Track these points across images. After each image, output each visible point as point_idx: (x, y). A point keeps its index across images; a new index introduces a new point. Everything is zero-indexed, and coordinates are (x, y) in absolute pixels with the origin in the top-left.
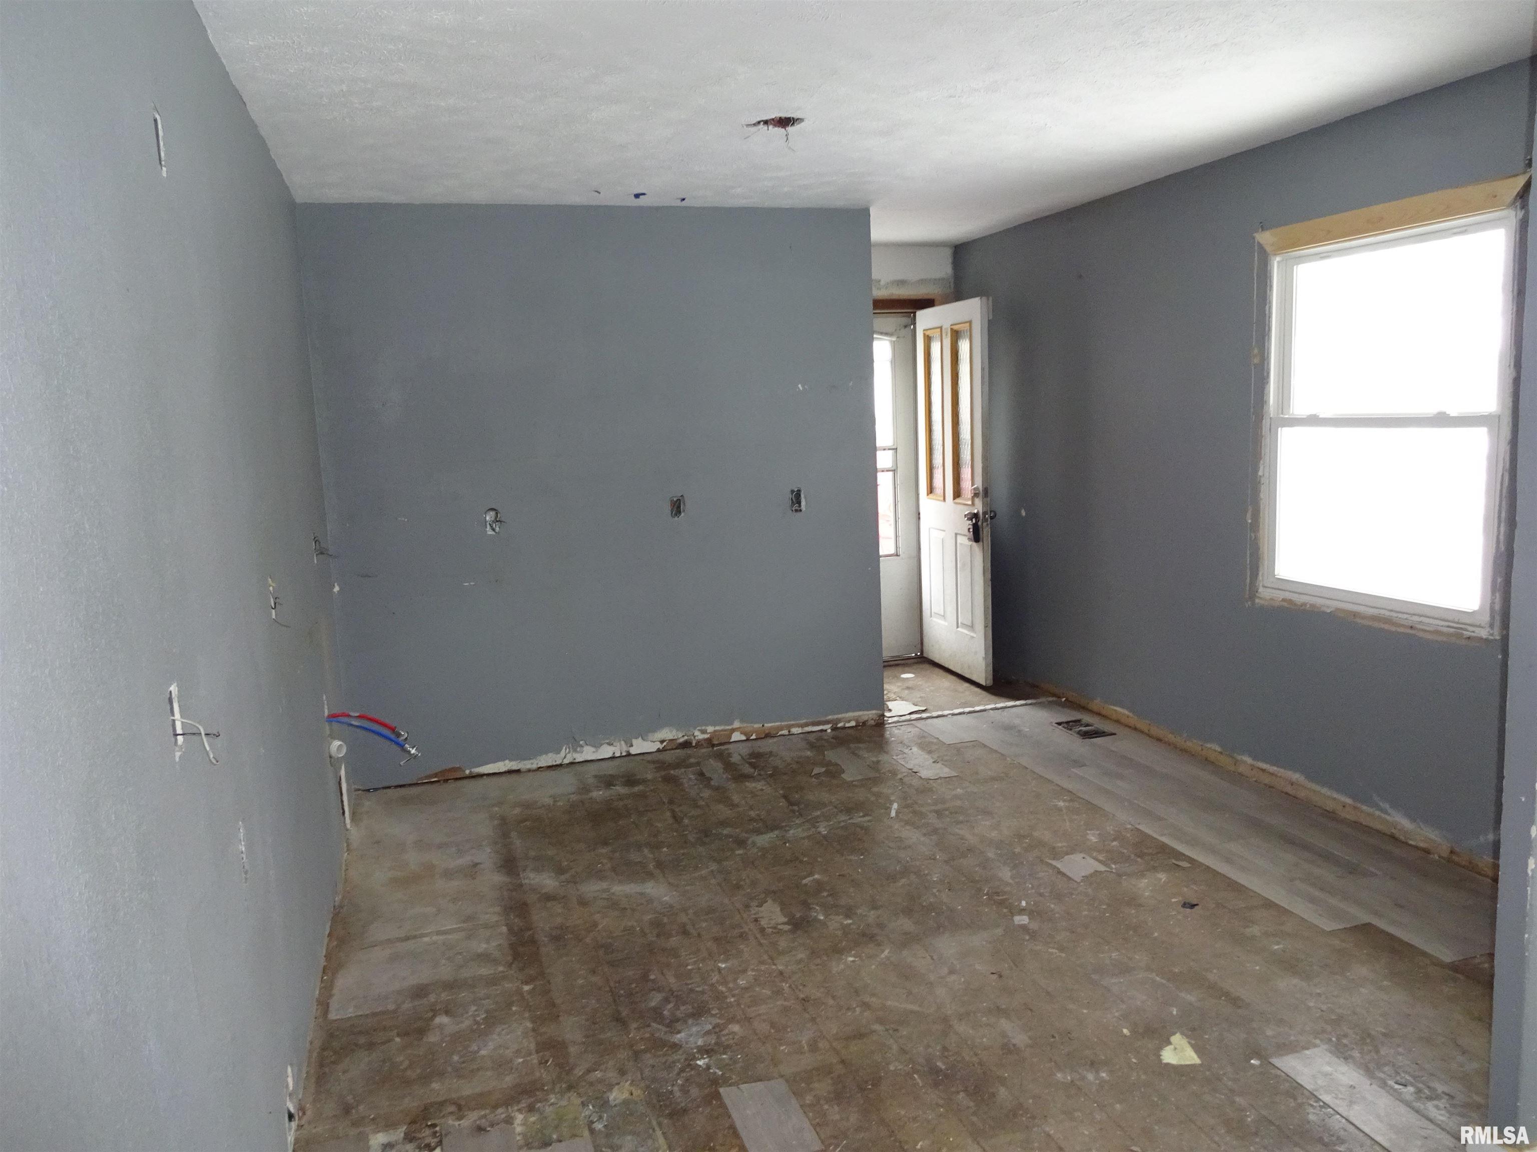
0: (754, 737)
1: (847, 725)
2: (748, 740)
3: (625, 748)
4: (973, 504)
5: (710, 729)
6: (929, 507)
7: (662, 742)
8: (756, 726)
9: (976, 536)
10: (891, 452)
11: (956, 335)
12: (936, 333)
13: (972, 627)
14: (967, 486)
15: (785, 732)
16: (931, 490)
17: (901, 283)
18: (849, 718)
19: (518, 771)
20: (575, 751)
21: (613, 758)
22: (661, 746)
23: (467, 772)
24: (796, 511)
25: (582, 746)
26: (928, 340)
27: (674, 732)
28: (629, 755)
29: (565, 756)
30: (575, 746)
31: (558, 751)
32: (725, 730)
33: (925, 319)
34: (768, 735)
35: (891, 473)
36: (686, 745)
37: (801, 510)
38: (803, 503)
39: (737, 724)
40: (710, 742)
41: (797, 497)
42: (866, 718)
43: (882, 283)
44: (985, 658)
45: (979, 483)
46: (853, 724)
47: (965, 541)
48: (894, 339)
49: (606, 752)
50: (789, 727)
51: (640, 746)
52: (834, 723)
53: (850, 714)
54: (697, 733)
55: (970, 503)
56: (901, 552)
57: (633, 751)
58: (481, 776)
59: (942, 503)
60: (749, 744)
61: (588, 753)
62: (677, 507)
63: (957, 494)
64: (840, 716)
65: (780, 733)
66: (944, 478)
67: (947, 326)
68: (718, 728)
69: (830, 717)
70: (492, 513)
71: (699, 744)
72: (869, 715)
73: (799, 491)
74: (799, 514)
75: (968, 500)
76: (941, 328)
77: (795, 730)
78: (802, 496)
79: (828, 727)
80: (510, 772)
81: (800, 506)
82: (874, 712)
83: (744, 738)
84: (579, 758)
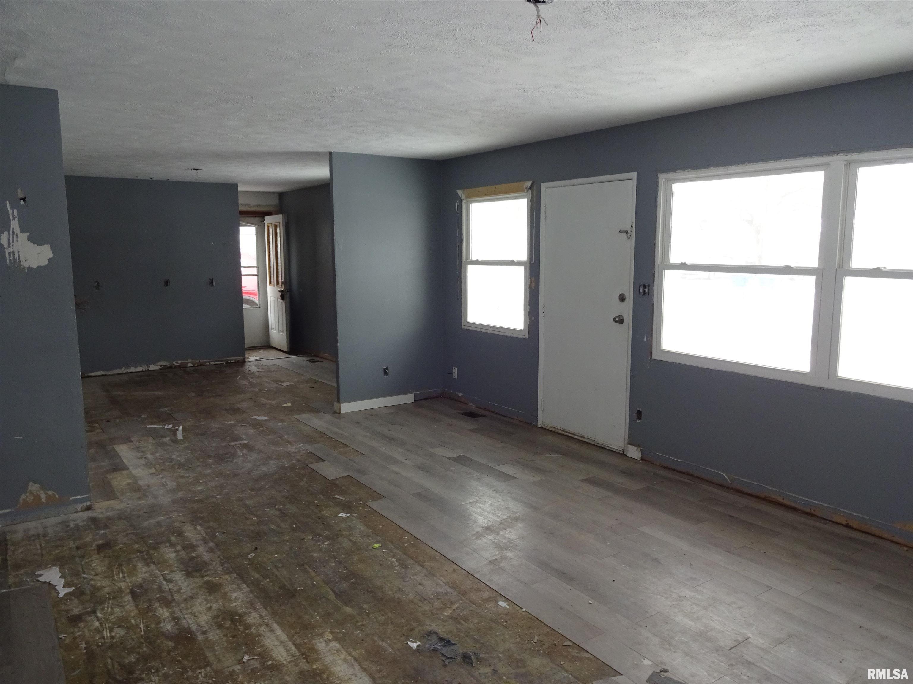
0: (196, 365)
1: (232, 362)
2: (194, 366)
3: (147, 368)
4: (282, 287)
5: (179, 362)
6: (269, 288)
7: (161, 366)
8: (197, 361)
9: (283, 298)
10: (256, 268)
11: (276, 227)
12: (270, 225)
13: (282, 331)
14: (280, 280)
15: (208, 364)
16: (270, 282)
17: (259, 206)
18: (232, 359)
19: (105, 375)
20: (128, 368)
21: (142, 371)
22: (161, 368)
23: (86, 375)
24: (211, 286)
25: (130, 367)
26: (268, 227)
27: (166, 362)
28: (148, 370)
29: (124, 370)
30: (128, 366)
31: (121, 368)
32: (185, 363)
33: (268, 220)
34: (202, 365)
35: (256, 277)
36: (170, 367)
37: (213, 286)
38: (214, 284)
39: (189, 360)
40: (179, 367)
41: (211, 281)
42: (239, 359)
43: (251, 205)
44: (287, 342)
45: (283, 280)
46: (234, 361)
47: (280, 300)
48: (257, 226)
49: (140, 369)
50: (209, 362)
51: (152, 367)
52: (227, 361)
53: (233, 358)
54: (174, 363)
55: (281, 286)
56: (261, 306)
57: (150, 369)
58: (91, 376)
59: (273, 287)
60: (194, 368)
61: (133, 369)
62: (167, 283)
63: (278, 284)
64: (229, 359)
65: (206, 364)
66: (274, 279)
67: (273, 223)
68: (182, 362)
69: (225, 359)
70: (97, 283)
71: (175, 367)
72: (239, 358)
73: (213, 279)
74: (212, 287)
75: (280, 285)
76: (272, 224)
77: (212, 363)
78: (214, 281)
79: (224, 362)
80: (103, 375)
81: (213, 284)
82: (241, 357)
83: (192, 365)
84: (129, 371)
